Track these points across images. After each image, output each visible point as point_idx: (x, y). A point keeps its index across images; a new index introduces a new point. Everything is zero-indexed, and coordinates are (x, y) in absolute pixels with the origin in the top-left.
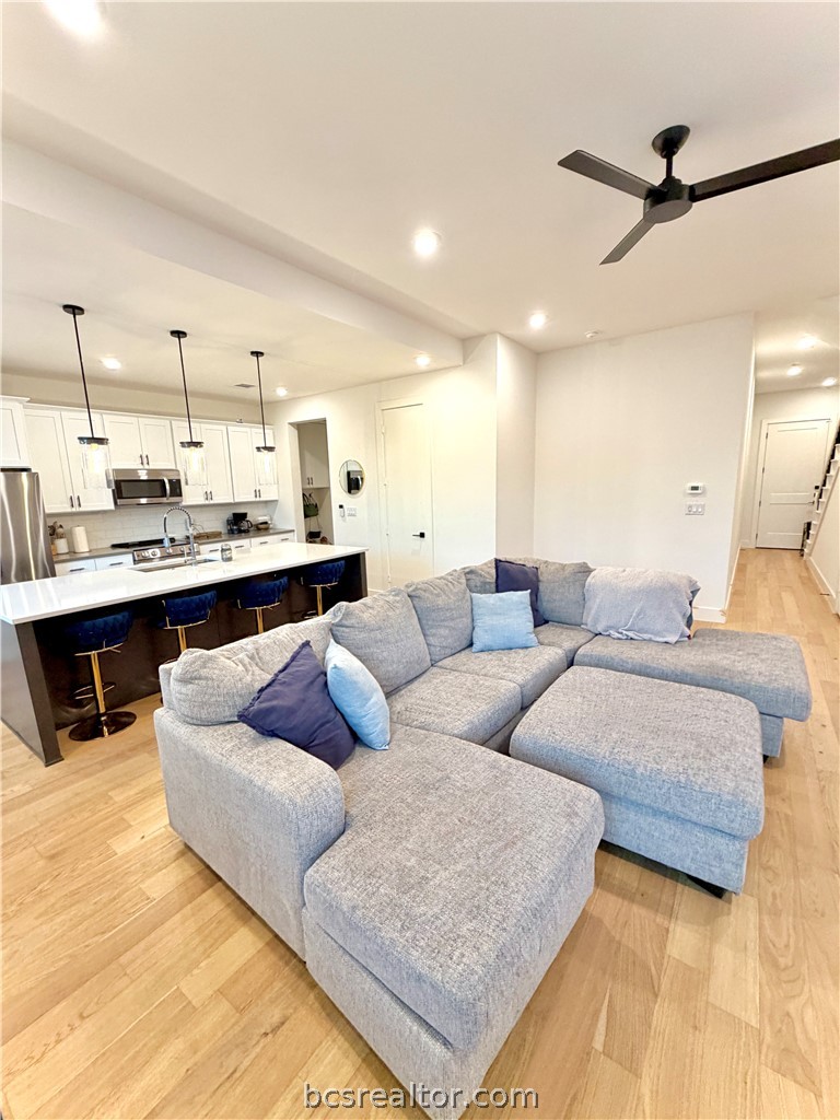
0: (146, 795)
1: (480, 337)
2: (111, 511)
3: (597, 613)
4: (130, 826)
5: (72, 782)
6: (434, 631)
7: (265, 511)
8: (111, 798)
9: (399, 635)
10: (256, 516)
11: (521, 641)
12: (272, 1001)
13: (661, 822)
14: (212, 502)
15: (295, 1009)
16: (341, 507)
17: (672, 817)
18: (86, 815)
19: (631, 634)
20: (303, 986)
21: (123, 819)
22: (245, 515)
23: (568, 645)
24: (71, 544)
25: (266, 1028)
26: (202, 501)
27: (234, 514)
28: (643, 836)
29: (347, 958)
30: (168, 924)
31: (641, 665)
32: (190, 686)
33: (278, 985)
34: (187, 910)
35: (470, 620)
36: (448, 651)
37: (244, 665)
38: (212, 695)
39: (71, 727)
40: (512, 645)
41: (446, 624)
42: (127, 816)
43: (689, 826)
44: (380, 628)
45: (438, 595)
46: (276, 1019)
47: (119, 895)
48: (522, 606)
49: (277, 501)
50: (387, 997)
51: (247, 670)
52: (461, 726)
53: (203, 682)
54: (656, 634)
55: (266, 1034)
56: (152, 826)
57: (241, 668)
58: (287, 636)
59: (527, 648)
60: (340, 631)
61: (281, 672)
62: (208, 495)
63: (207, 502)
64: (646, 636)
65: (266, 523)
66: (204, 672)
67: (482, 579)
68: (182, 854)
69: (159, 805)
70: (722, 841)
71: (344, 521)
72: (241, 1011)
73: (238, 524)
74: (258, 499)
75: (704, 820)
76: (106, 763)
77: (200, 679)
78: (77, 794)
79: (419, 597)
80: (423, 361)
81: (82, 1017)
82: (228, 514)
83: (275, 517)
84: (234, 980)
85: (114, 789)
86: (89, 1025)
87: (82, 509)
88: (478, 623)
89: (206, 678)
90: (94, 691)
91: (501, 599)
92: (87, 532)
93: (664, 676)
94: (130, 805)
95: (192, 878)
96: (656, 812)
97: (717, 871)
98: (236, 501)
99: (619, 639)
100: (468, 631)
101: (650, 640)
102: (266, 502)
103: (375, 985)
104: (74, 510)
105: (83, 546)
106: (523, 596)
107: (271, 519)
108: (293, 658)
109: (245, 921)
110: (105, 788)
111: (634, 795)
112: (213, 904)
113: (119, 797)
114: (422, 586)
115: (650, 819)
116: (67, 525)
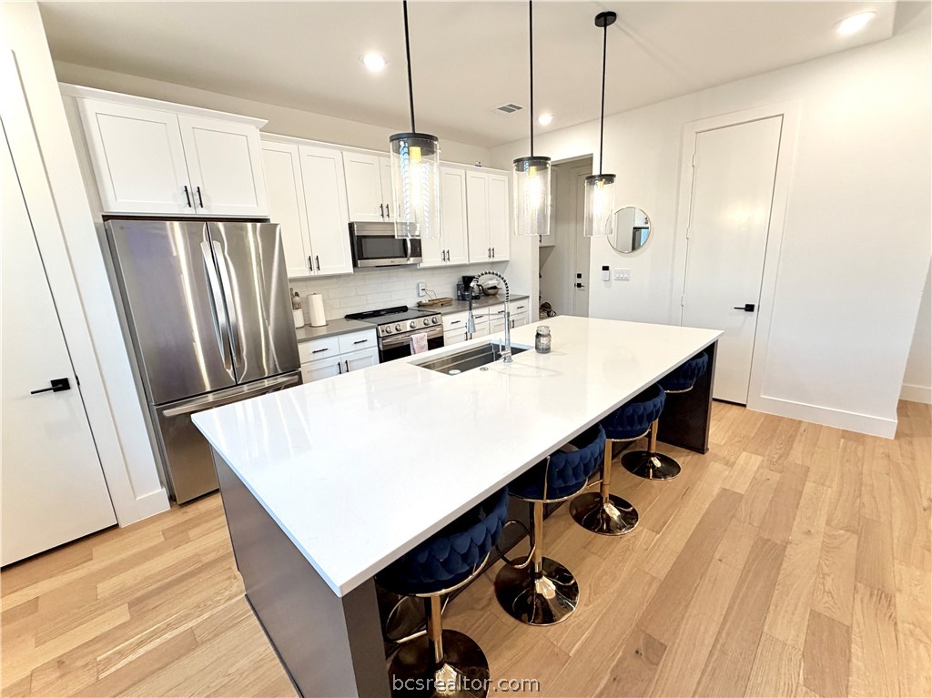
2: (349, 274)
14: (448, 263)
16: (605, 268)
22: (473, 277)
26: (439, 262)
27: (464, 277)
49: (507, 261)
62: (446, 256)
63: (444, 264)
65: (495, 288)
71: (610, 286)
87: (321, 273)
98: (471, 262)
102: (501, 263)
104: (312, 274)
105: (320, 318)
107: (502, 284)
116: (302, 290)
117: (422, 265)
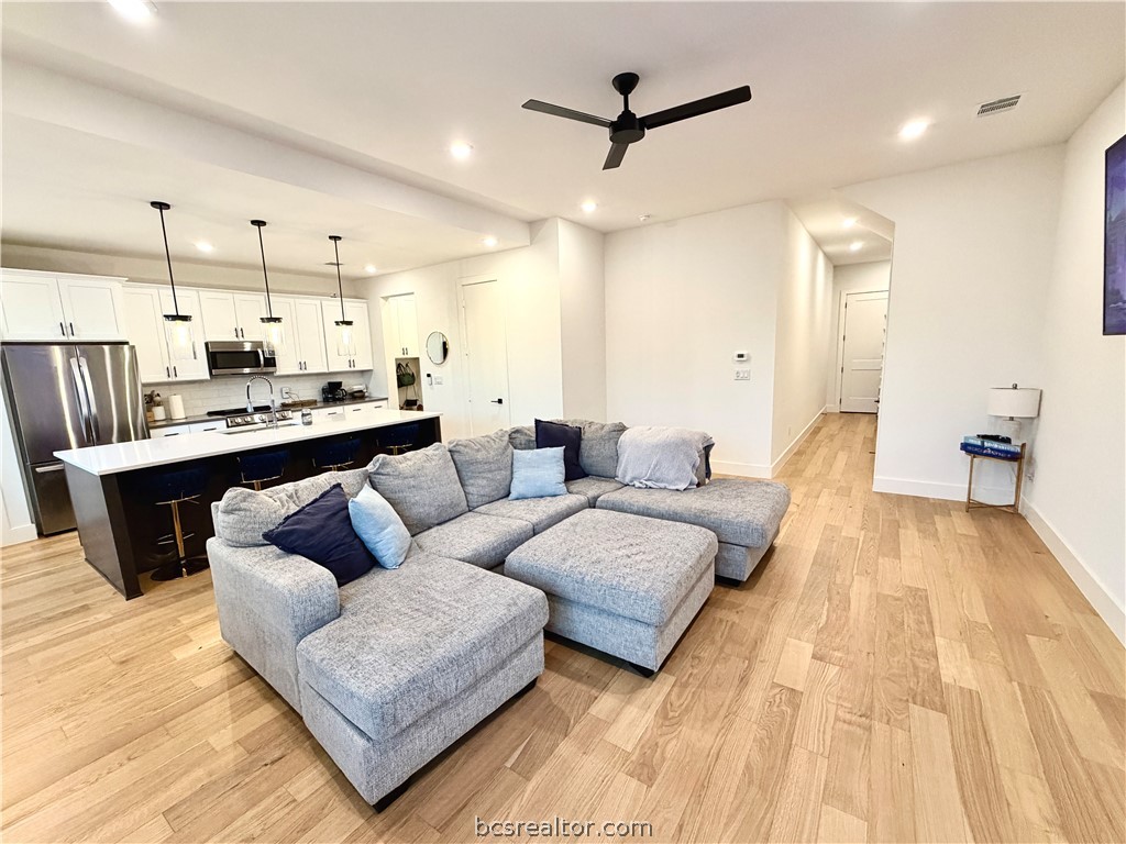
0: (209, 619)
1: (543, 221)
2: (206, 381)
3: (627, 468)
4: (191, 641)
5: (148, 611)
6: (471, 481)
7: (361, 380)
8: (179, 621)
9: (432, 483)
10: (351, 385)
11: (551, 490)
12: (276, 746)
13: (603, 619)
14: (306, 372)
15: (293, 750)
16: (429, 375)
17: (610, 614)
18: (156, 633)
19: (649, 483)
20: (302, 737)
21: (188, 637)
22: (341, 383)
23: (591, 493)
24: (168, 412)
25: (268, 761)
26: (297, 371)
27: (329, 383)
28: (594, 632)
29: (320, 699)
30: (209, 703)
31: (644, 507)
32: (231, 516)
33: (284, 737)
34: (226, 694)
35: (509, 472)
36: (487, 499)
37: (282, 502)
38: (249, 523)
39: (152, 572)
40: (542, 494)
41: (485, 475)
42: (191, 634)
43: (620, 619)
44: (413, 476)
45: (478, 450)
46: (277, 755)
47: (173, 686)
48: (554, 460)
49: (371, 371)
50: (339, 718)
51: (283, 506)
52: (467, 552)
53: (243, 513)
54: (670, 483)
55: (266, 765)
56: (211, 640)
57: (278, 503)
58: (325, 480)
59: (555, 496)
60: (377, 479)
61: (307, 505)
62: (302, 365)
63: (301, 372)
64: (662, 485)
65: (361, 391)
66: (243, 505)
67: (527, 438)
68: (230, 658)
69: (216, 627)
70: (641, 629)
71: (432, 389)
72: (250, 752)
73: (334, 393)
74: (352, 369)
75: (627, 613)
76: (179, 598)
77: (239, 510)
78: (151, 619)
79: (458, 452)
80: (490, 242)
81: (129, 759)
82: (323, 383)
83: (370, 386)
84: (249, 736)
85: (181, 615)
86: (134, 764)
87: (178, 379)
88: (515, 475)
89: (245, 510)
90: (174, 538)
91: (538, 454)
92: (183, 401)
93: (661, 516)
94: (193, 627)
95: (233, 674)
96: (601, 611)
97: (640, 653)
98: (331, 370)
99: (640, 488)
100: (507, 482)
101: (665, 488)
102: (362, 372)
103: (333, 713)
104: (170, 379)
105: (179, 413)
106: (559, 451)
107: (367, 388)
108: (323, 496)
109: (269, 700)
110: (175, 614)
111: (584, 600)
112: (248, 690)
113: (186, 621)
114: (464, 443)
115: (597, 617)
116: (163, 393)
117: (278, 373)
